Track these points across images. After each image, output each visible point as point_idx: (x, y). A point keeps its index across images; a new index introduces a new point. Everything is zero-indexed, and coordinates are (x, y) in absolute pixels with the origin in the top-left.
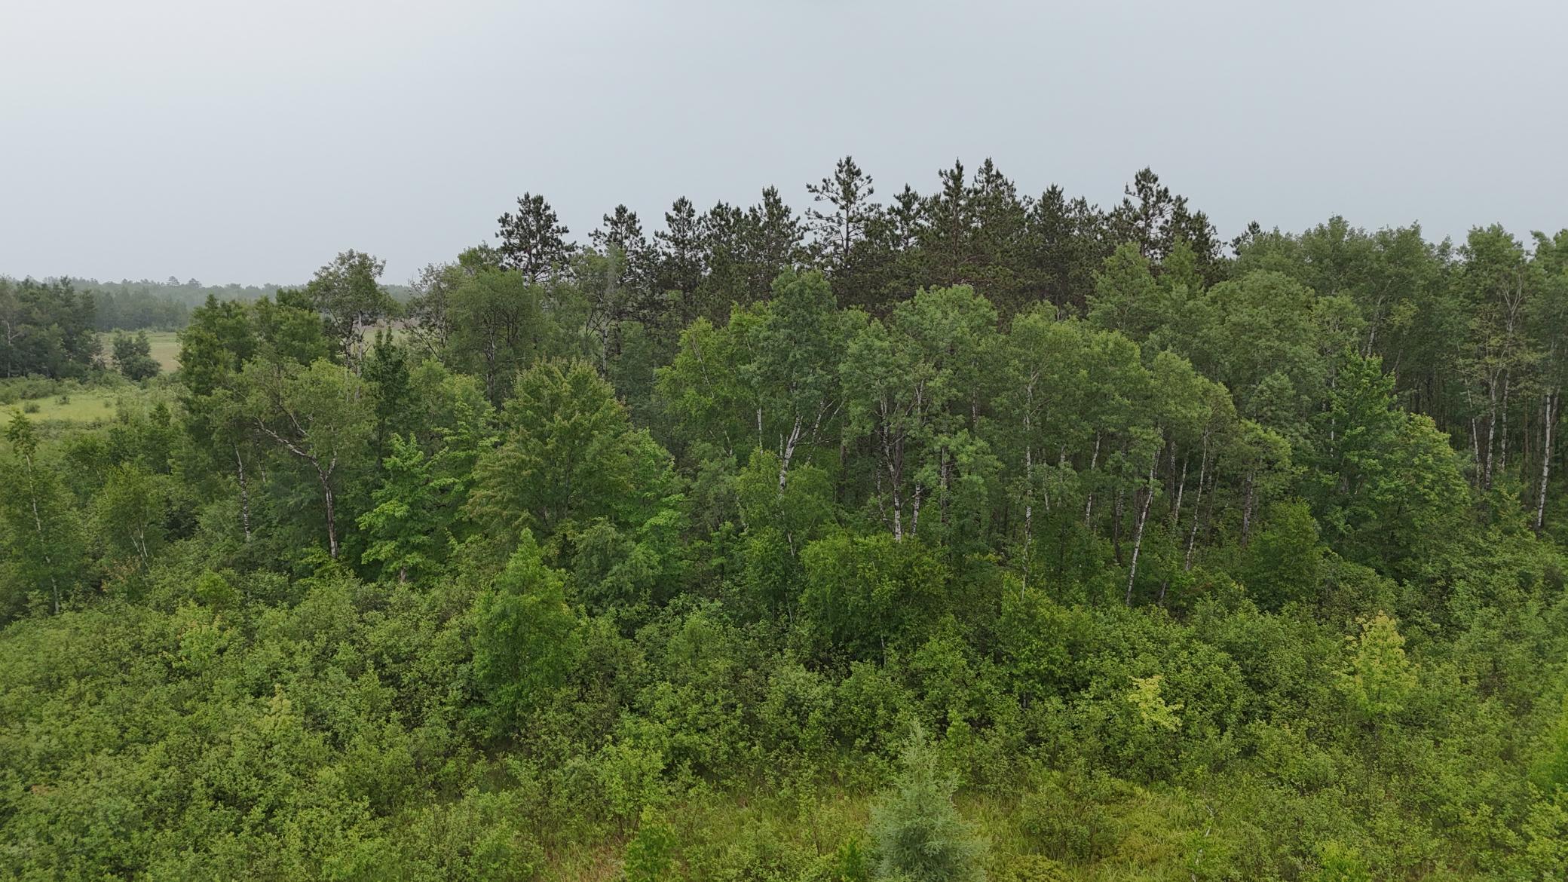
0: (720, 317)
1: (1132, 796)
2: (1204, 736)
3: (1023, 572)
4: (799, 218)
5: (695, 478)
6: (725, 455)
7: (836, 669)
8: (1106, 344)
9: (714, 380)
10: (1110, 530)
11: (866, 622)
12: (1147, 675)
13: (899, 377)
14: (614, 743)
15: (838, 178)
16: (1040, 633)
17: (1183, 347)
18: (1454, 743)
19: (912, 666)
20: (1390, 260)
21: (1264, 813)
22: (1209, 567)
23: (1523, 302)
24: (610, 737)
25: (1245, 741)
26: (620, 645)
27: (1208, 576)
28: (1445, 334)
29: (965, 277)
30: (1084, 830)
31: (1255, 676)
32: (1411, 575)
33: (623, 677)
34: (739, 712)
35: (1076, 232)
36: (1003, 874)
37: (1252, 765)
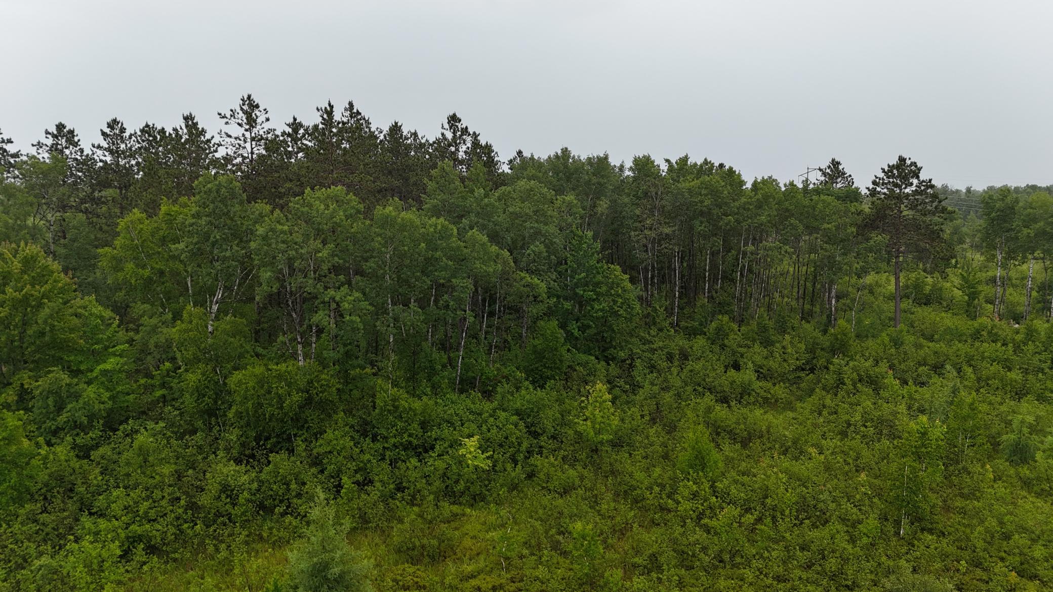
0: (151, 209)
1: (464, 515)
2: (505, 470)
3: (389, 378)
4: (213, 137)
5: (137, 331)
6: (162, 313)
7: (259, 461)
8: (436, 226)
9: (149, 256)
10: (444, 346)
11: (280, 424)
12: (470, 436)
13: (296, 250)
14: (76, 541)
15: (242, 109)
16: (402, 418)
17: (483, 228)
18: (639, 454)
19: (315, 452)
20: (594, 174)
21: (541, 512)
22: (504, 364)
23: (662, 199)
24: (72, 537)
25: (528, 469)
26: (77, 466)
27: (503, 369)
28: (624, 217)
29: (340, 181)
30: (435, 542)
31: (533, 429)
32: (613, 359)
33: (82, 489)
34: (183, 502)
35: (413, 153)
36: (383, 581)
37: (533, 484)
